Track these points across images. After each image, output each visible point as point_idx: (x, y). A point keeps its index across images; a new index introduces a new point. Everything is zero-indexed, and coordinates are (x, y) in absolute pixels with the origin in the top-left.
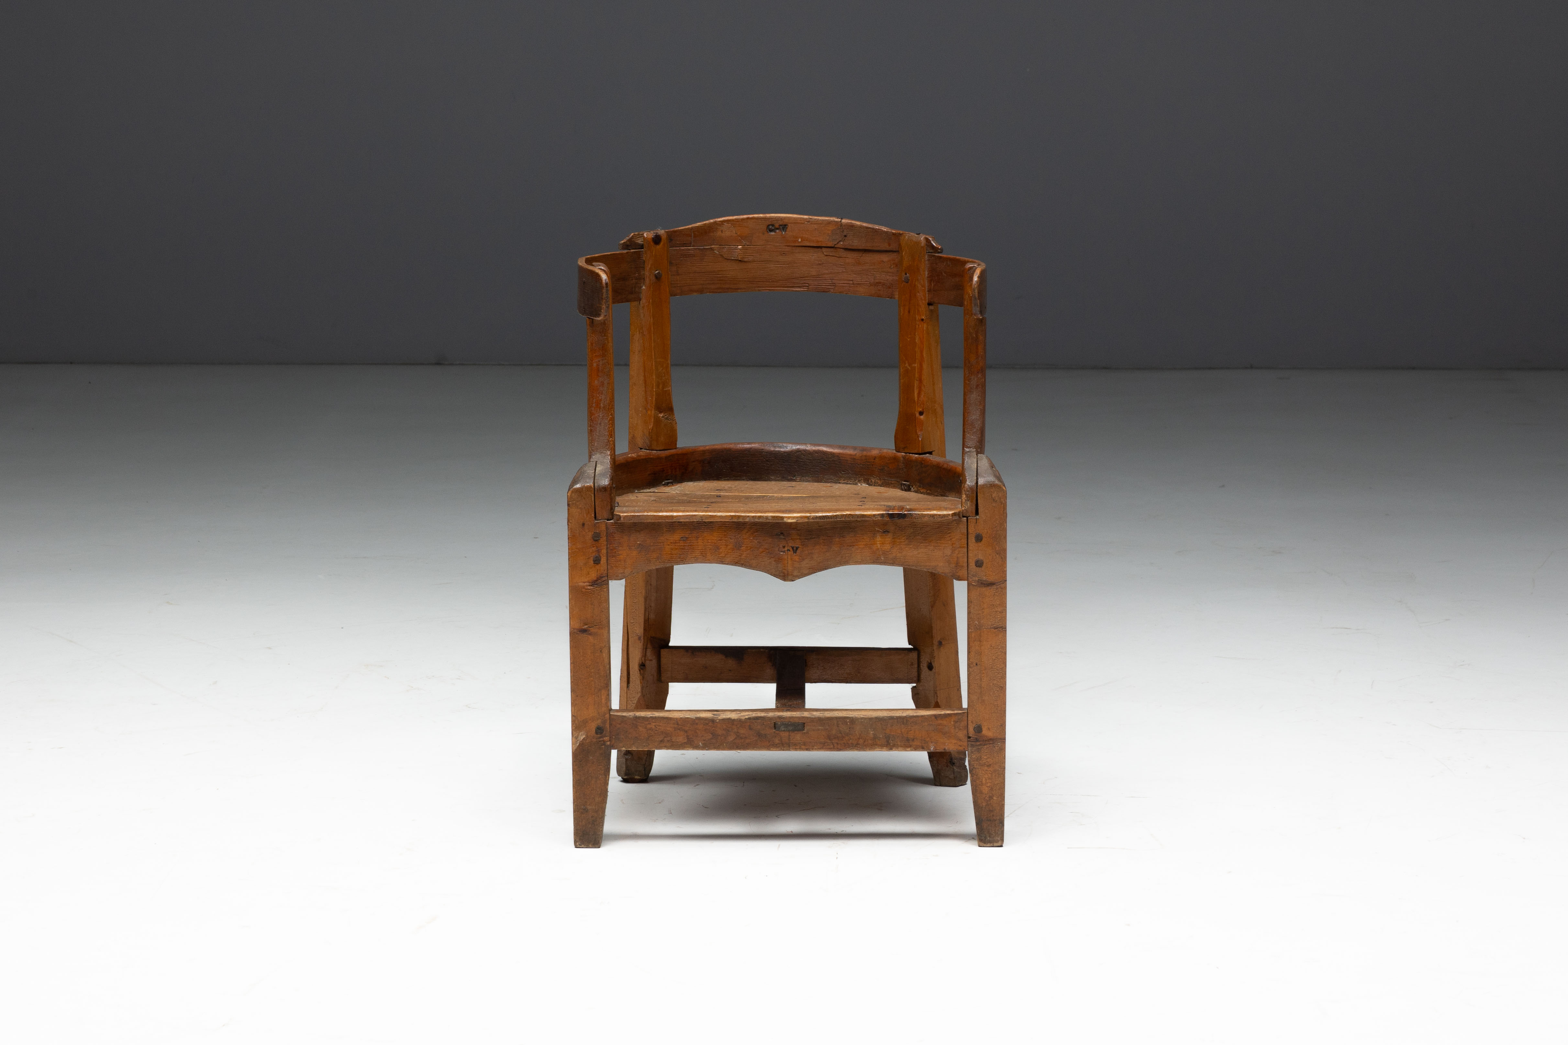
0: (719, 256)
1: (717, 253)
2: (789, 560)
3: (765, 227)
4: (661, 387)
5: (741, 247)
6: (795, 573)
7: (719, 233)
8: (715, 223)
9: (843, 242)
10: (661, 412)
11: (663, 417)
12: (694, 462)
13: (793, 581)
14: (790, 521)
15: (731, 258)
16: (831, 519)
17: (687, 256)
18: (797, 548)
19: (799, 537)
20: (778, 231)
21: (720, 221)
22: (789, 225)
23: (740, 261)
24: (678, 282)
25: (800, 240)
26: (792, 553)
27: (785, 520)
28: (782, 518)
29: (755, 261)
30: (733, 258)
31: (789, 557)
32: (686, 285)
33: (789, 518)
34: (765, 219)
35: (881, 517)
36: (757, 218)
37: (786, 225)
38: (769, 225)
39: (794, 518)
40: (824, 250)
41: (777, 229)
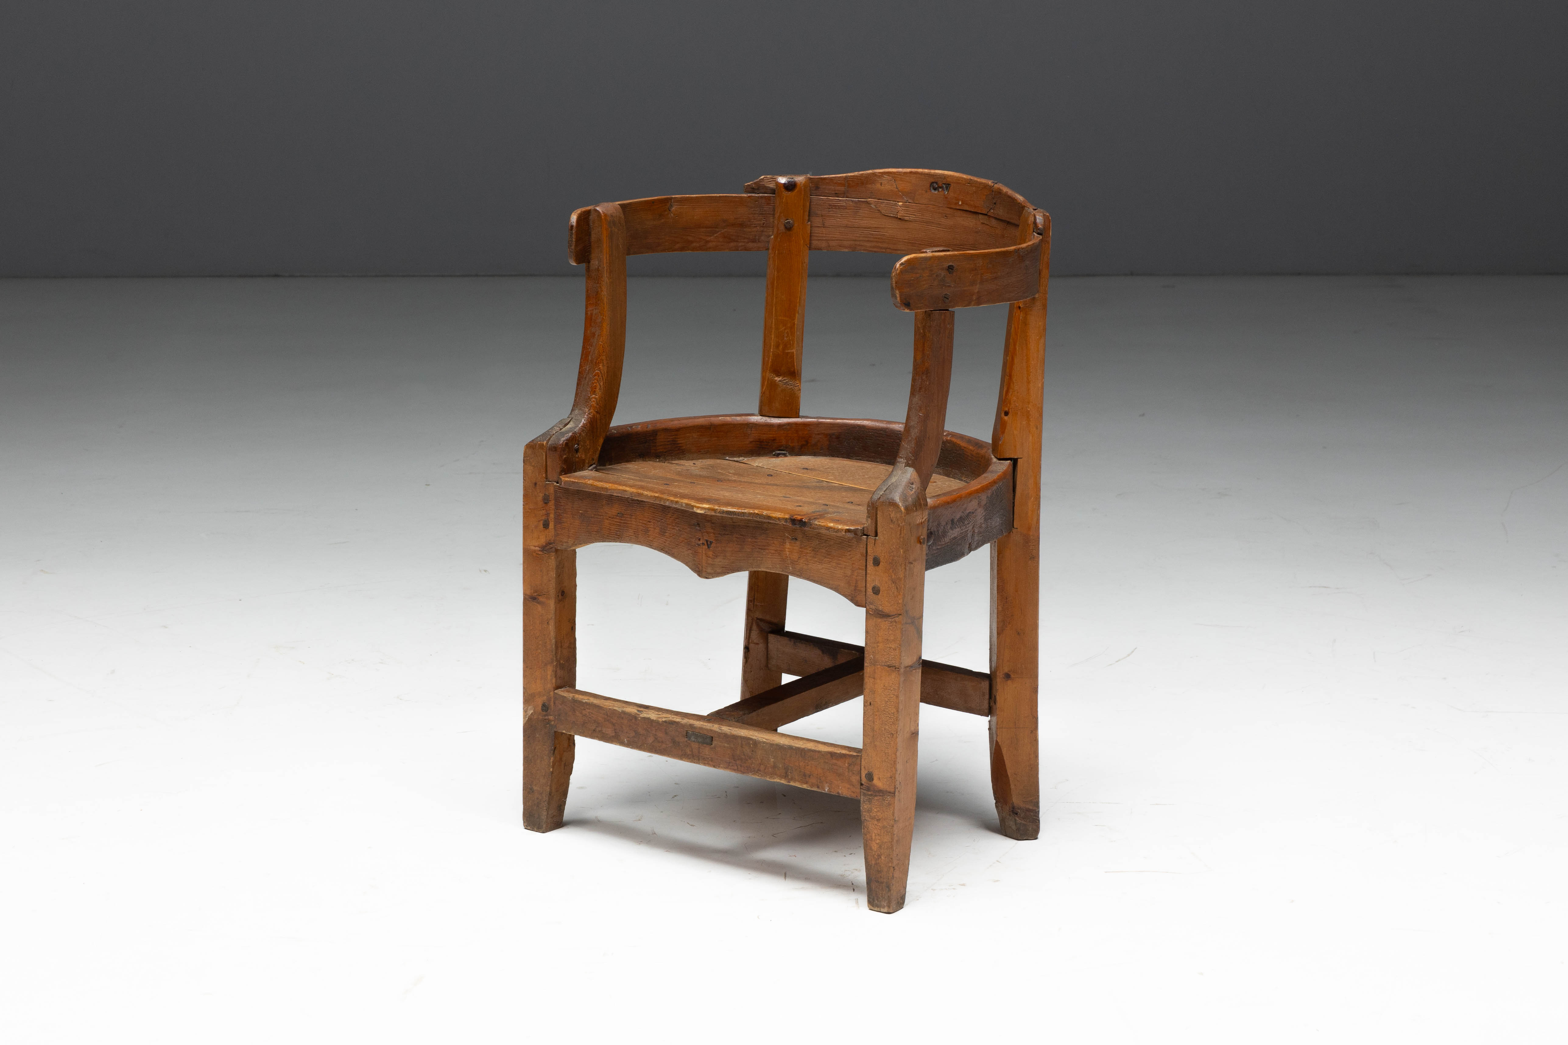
0: (877, 212)
1: (874, 207)
2: (704, 555)
3: (929, 185)
4: (781, 347)
5: (902, 203)
6: (709, 570)
7: (878, 186)
8: (874, 174)
9: (993, 210)
10: (778, 376)
11: (780, 381)
12: (819, 434)
13: (707, 578)
14: (699, 511)
15: (890, 215)
16: (739, 516)
17: (837, 207)
18: (711, 543)
19: (713, 531)
20: (940, 190)
21: (880, 173)
22: (952, 184)
23: (900, 219)
24: (824, 235)
25: (960, 203)
26: (707, 547)
27: (695, 510)
28: (693, 507)
29: (917, 221)
30: (892, 215)
31: (704, 552)
32: (834, 239)
33: (698, 508)
34: (929, 175)
35: (785, 522)
36: (921, 174)
37: (949, 184)
38: (933, 183)
39: (702, 508)
40: (981, 216)
41: (941, 187)
